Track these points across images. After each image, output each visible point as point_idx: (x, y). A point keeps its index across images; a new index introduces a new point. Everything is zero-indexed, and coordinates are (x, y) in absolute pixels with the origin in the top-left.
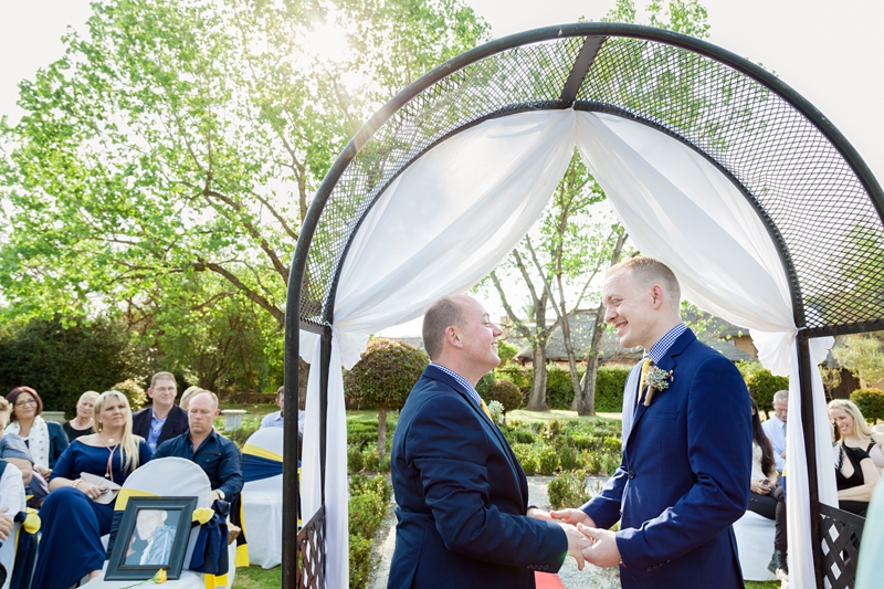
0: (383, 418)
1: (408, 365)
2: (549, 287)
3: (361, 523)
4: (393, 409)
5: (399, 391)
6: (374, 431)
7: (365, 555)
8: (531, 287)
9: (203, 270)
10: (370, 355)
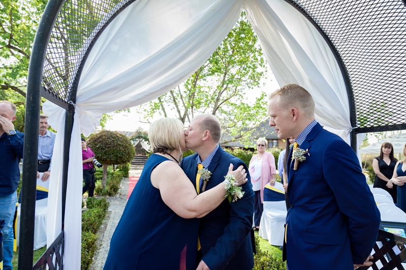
0: (105, 169)
1: (120, 143)
2: (187, 111)
3: (91, 224)
4: (110, 164)
5: (115, 156)
6: (100, 175)
7: (93, 243)
8: (179, 112)
9: (7, 89)
10: (100, 137)
